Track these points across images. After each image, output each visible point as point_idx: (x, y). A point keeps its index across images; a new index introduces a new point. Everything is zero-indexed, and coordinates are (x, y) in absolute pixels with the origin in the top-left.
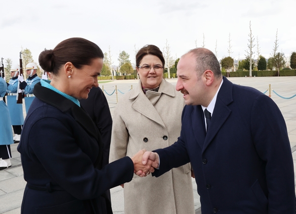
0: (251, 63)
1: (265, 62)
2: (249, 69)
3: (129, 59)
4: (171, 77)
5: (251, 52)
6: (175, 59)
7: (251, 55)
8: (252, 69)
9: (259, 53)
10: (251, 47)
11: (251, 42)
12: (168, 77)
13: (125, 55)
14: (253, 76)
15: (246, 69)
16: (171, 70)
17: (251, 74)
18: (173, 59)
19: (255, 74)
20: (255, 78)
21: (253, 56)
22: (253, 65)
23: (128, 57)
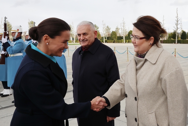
0: (177, 35)
1: (186, 34)
2: (175, 39)
3: (99, 30)
4: (125, 42)
5: (177, 28)
6: (128, 31)
7: (177, 30)
8: (178, 38)
9: (182, 29)
10: (177, 25)
11: (177, 21)
12: (123, 42)
13: (96, 27)
14: (178, 43)
15: (173, 38)
16: (126, 37)
17: (176, 42)
18: (127, 31)
19: (179, 42)
20: (179, 44)
21: (178, 30)
22: (178, 36)
23: (98, 28)
